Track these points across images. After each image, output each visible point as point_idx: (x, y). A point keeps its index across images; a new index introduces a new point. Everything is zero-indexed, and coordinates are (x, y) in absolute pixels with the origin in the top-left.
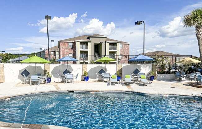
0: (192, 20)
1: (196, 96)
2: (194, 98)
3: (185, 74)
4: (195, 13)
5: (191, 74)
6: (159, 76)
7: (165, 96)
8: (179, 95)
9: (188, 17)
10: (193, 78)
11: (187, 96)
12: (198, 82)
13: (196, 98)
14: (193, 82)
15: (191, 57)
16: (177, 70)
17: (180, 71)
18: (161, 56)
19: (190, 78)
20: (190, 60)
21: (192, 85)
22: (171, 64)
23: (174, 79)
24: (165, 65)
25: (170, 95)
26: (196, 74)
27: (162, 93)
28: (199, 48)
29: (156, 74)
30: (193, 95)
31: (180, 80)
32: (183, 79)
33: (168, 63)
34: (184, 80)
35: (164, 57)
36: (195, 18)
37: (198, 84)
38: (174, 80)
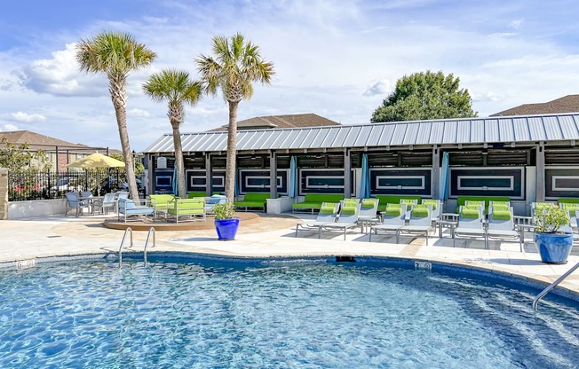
0: (99, 57)
1: (111, 253)
2: (104, 258)
3: (91, 196)
4: (107, 43)
5: (106, 197)
6: (14, 205)
7: (24, 264)
8: (68, 256)
9: (89, 49)
10: (111, 205)
11: (88, 254)
12: (121, 215)
13: (111, 255)
14: (112, 215)
15: (106, 151)
16: (72, 188)
17: (79, 188)
18: (23, 147)
19: (104, 206)
20: (102, 162)
21: (106, 225)
22: (53, 170)
23: (62, 213)
24: (35, 172)
25: (40, 260)
26: (118, 195)
27: (18, 256)
28: (120, 130)
29: (7, 199)
30: (102, 251)
31: (79, 214)
32: (85, 210)
33: (42, 166)
34: (89, 214)
35: (31, 148)
36: (106, 52)
37: (119, 221)
38: (64, 214)
